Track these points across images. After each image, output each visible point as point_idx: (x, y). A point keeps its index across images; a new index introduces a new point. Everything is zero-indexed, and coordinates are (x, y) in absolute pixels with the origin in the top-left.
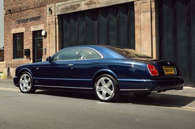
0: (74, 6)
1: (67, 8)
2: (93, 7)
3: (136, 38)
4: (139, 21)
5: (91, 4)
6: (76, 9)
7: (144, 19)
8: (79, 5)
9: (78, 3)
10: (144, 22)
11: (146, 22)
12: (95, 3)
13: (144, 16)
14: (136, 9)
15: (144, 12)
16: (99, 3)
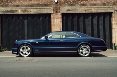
0: (13, 10)
1: (7, 11)
2: (26, 13)
3: (52, 30)
4: (54, 22)
5: (26, 11)
6: (14, 12)
7: (57, 22)
8: (17, 11)
9: (16, 9)
10: (57, 23)
11: (58, 23)
12: (28, 11)
13: (56, 20)
14: (52, 17)
15: (57, 19)
16: (30, 11)
